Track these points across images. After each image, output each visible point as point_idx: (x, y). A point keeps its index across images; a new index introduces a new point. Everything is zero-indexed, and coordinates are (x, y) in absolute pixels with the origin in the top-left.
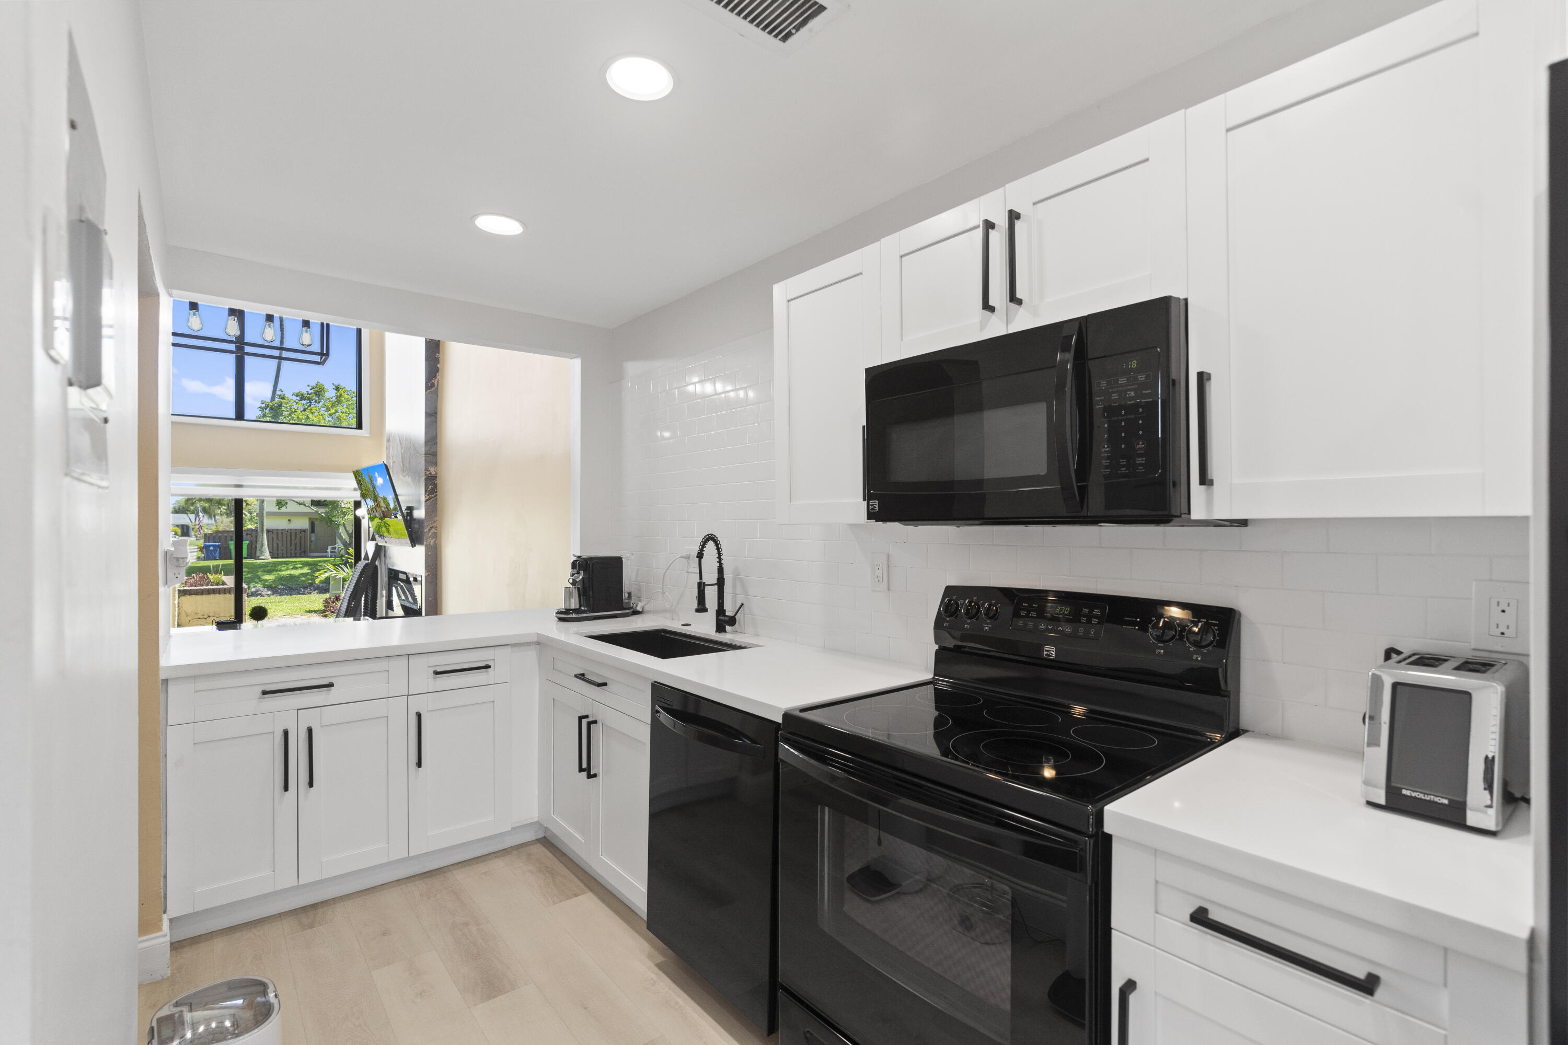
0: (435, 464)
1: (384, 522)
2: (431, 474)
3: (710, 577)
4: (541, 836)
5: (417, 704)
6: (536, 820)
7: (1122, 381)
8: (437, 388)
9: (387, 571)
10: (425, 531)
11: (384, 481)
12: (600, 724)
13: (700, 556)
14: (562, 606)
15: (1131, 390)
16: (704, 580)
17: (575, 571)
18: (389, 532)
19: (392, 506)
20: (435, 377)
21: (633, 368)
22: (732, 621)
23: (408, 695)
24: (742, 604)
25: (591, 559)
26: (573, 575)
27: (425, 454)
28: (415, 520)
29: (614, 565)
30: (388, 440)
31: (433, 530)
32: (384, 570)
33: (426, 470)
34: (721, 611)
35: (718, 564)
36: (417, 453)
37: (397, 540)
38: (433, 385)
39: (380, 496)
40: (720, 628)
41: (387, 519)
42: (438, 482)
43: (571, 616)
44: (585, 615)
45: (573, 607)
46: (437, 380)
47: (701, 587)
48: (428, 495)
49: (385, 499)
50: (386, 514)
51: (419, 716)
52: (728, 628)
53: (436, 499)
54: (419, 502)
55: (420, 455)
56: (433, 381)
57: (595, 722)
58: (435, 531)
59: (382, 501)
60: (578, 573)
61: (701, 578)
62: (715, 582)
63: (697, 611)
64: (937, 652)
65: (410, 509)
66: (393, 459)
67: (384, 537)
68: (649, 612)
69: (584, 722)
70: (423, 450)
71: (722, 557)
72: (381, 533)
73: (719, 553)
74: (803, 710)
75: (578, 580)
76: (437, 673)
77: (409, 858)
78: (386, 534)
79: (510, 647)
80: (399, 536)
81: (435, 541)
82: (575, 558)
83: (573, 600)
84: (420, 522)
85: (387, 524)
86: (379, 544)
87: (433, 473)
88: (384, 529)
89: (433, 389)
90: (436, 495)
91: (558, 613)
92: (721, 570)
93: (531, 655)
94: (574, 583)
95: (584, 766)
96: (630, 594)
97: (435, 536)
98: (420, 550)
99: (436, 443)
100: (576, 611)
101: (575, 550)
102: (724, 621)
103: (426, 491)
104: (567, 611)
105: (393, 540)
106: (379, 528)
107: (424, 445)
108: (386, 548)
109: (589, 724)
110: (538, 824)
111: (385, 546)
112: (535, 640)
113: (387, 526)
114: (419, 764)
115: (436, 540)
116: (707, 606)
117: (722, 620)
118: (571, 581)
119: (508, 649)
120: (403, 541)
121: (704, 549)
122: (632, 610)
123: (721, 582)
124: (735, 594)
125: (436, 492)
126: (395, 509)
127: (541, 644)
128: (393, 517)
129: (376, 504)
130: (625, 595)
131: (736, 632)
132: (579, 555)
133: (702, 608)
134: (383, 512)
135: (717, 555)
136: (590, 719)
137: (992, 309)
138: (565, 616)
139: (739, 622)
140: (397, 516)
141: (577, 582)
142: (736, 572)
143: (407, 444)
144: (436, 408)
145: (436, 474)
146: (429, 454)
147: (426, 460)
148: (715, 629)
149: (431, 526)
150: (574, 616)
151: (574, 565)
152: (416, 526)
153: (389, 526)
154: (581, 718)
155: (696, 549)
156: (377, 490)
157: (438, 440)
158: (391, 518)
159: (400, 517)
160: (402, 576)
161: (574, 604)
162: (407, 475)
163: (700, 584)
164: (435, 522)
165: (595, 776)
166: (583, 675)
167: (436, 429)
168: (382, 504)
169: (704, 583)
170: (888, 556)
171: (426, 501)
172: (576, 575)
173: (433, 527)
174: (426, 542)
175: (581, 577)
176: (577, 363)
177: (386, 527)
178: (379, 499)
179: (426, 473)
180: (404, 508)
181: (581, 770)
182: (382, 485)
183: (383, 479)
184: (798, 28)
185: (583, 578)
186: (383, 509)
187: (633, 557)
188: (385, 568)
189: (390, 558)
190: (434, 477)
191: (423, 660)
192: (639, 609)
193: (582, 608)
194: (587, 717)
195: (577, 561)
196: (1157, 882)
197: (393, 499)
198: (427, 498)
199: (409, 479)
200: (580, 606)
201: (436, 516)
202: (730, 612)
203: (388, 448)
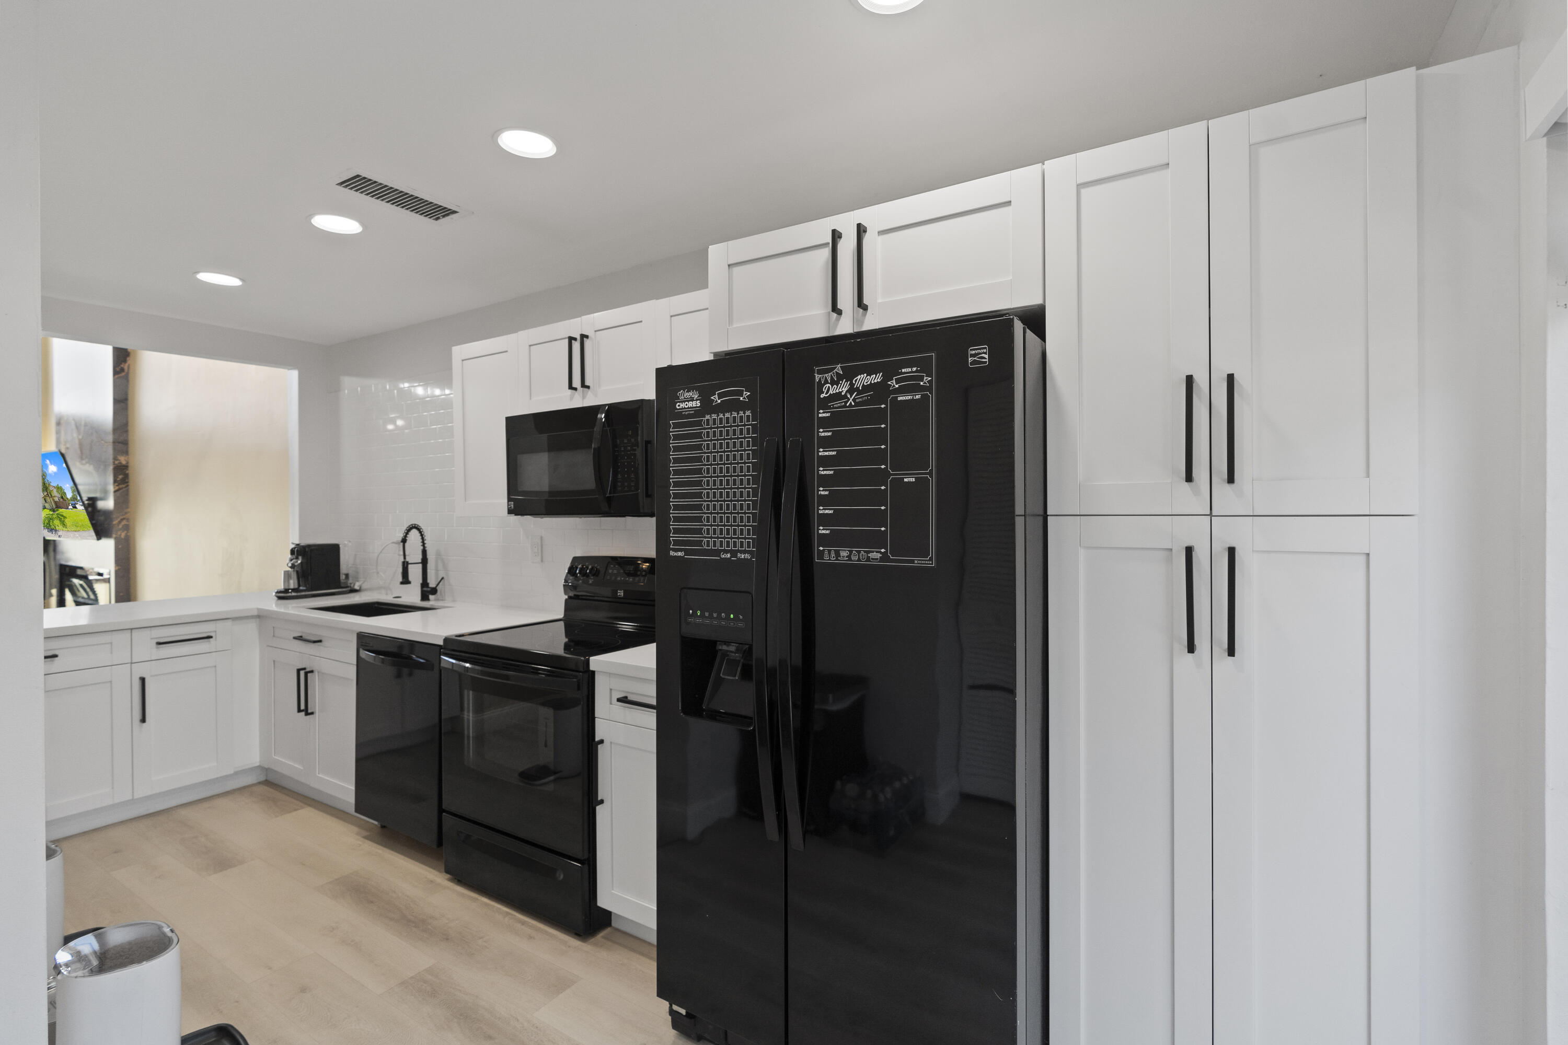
0: (126, 452)
1: (58, 514)
2: (120, 463)
3: (414, 556)
4: (262, 778)
5: (139, 671)
6: (258, 764)
7: (626, 441)
8: (128, 374)
9: (58, 568)
10: (114, 523)
11: (58, 469)
12: (316, 673)
13: (404, 541)
14: (281, 587)
15: (629, 446)
16: (407, 560)
17: (294, 557)
18: (64, 525)
19: (69, 495)
20: (125, 361)
21: (350, 384)
22: (434, 591)
23: (132, 663)
24: (443, 578)
25: (309, 546)
26: (291, 560)
27: (114, 442)
28: (99, 511)
29: (332, 551)
30: (58, 424)
31: (124, 522)
32: (53, 567)
33: (115, 459)
34: (425, 584)
35: (422, 548)
36: (102, 440)
37: (76, 533)
38: (122, 370)
39: (51, 484)
40: (425, 597)
41: (61, 510)
42: (130, 471)
43: (290, 594)
44: (303, 593)
45: (292, 586)
46: (127, 364)
47: (405, 566)
48: (117, 486)
49: (59, 489)
50: (61, 504)
51: (143, 680)
52: (431, 597)
53: (128, 491)
54: (105, 492)
55: (106, 442)
56: (122, 366)
57: (312, 672)
58: (127, 523)
59: (55, 491)
60: (297, 558)
61: (405, 558)
62: (420, 561)
63: (402, 583)
64: (566, 600)
65: (92, 501)
66: (65, 445)
67: (56, 531)
68: (366, 590)
69: (302, 673)
70: (110, 438)
71: (425, 542)
72: (53, 527)
73: (423, 538)
74: (457, 636)
75: (296, 564)
76: (159, 644)
77: (133, 801)
78: (60, 527)
79: (230, 620)
80: (78, 528)
81: (126, 534)
82: (293, 546)
83: (291, 582)
84: (107, 513)
85: (62, 516)
86: (47, 538)
87: (124, 463)
88: (57, 522)
89: (123, 374)
90: (128, 486)
91: (277, 592)
92: (424, 552)
93: (251, 628)
94: (293, 567)
95: (303, 707)
96: (347, 576)
97: (127, 528)
98: (108, 545)
99: (127, 431)
100: (294, 590)
101: (295, 539)
102: (427, 591)
103: (115, 481)
104: (286, 591)
105: (71, 534)
106: (49, 522)
107: (111, 433)
108: (57, 542)
109: (306, 674)
110: (260, 768)
111: (54, 541)
112: (255, 613)
113: (62, 519)
114: (143, 720)
115: (128, 532)
116: (410, 578)
117: (425, 591)
118: (290, 565)
119: (229, 623)
120: (85, 534)
121: (408, 536)
122: (349, 589)
123: (424, 561)
124: (437, 570)
125: (128, 482)
126: (74, 498)
127: (261, 617)
128: (71, 507)
129: (46, 493)
130: (343, 577)
131: (437, 600)
132: (298, 543)
133: (406, 580)
134: (56, 502)
135: (421, 540)
136: (308, 670)
137: (575, 389)
138: (283, 595)
139: (441, 592)
140: (77, 506)
141: (295, 566)
142: (438, 554)
143: (88, 429)
144: (126, 394)
145: (128, 463)
146: (119, 443)
147: (114, 449)
148: (420, 598)
149: (122, 517)
150: (293, 594)
151: (292, 552)
152: (102, 518)
153: (65, 517)
154: (299, 671)
155: (400, 536)
156: (48, 478)
157: (130, 428)
158: (68, 508)
159: (80, 507)
160: (79, 572)
161: (293, 584)
162: (87, 463)
163: (404, 563)
164: (126, 513)
165: (312, 713)
166: (301, 637)
167: (127, 417)
168: (55, 493)
169: (407, 562)
170: (541, 538)
171: (115, 492)
172: (294, 560)
173: (124, 519)
174: (116, 534)
175: (299, 562)
176: (294, 375)
177: (60, 520)
178: (51, 488)
179: (114, 462)
180: (85, 498)
181: (299, 710)
182: (55, 473)
183: (58, 467)
184: (444, 216)
185: (301, 563)
186: (56, 499)
187: (350, 544)
188: (56, 565)
189: (63, 553)
190: (124, 466)
191: (146, 633)
192: (357, 587)
193: (301, 588)
194: (304, 669)
195: (295, 548)
196: (611, 689)
197: (71, 488)
198: (117, 488)
199: (90, 468)
200: (299, 585)
201: (128, 507)
202: (432, 584)
203: (58, 432)
